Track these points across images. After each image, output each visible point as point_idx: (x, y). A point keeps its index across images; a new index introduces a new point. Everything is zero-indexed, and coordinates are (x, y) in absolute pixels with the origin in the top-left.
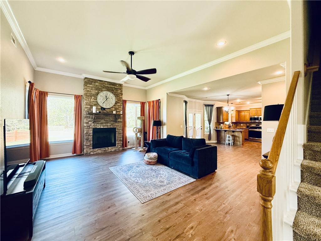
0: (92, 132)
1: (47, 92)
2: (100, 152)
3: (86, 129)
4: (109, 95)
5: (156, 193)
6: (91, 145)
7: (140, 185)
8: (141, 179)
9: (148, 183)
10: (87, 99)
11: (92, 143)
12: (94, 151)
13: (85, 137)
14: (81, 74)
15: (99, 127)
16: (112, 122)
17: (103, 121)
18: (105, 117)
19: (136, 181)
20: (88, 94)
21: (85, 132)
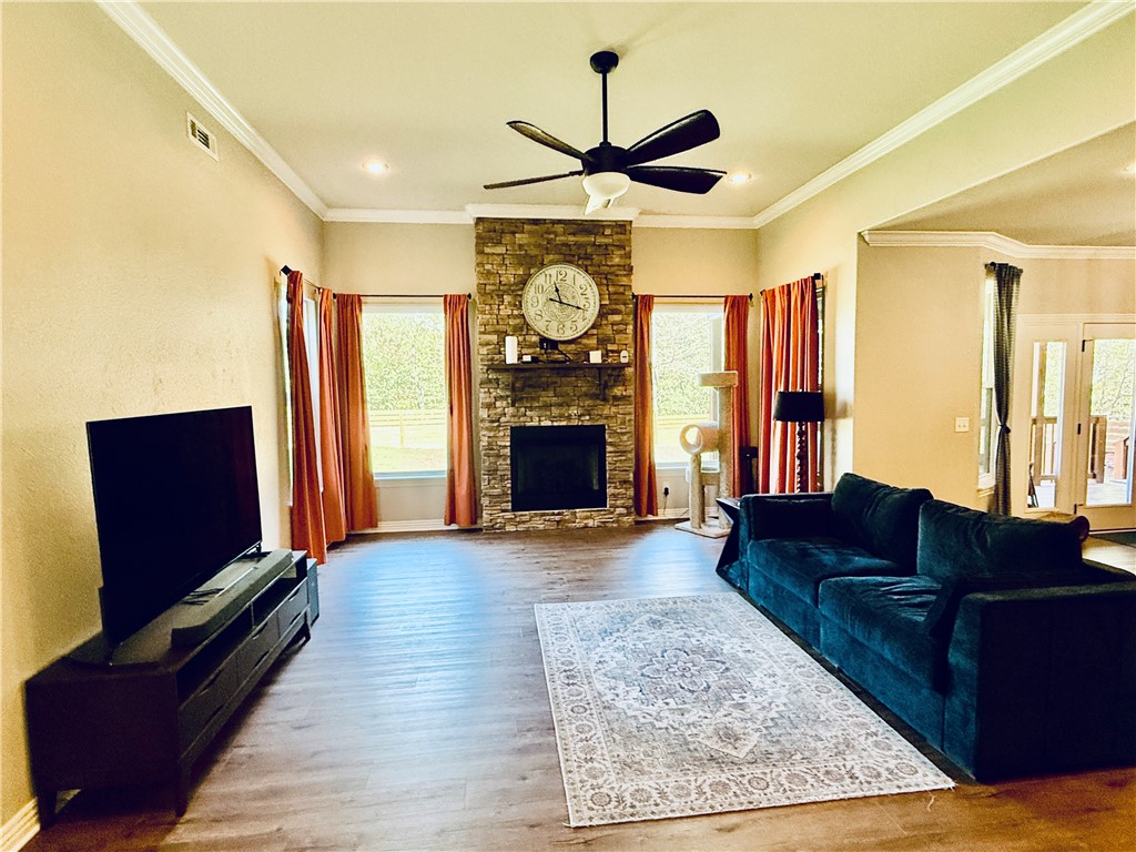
0: (508, 444)
1: (359, 296)
2: (541, 527)
3: (487, 429)
4: (569, 280)
5: (662, 794)
6: (505, 494)
7: (616, 726)
8: (635, 693)
9: (658, 724)
10: (488, 307)
11: (512, 488)
12: (518, 519)
13: (485, 463)
14: (462, 209)
15: (535, 423)
16: (587, 403)
17: (548, 397)
18: (558, 380)
19: (609, 697)
20: (488, 287)
21: (484, 442)
